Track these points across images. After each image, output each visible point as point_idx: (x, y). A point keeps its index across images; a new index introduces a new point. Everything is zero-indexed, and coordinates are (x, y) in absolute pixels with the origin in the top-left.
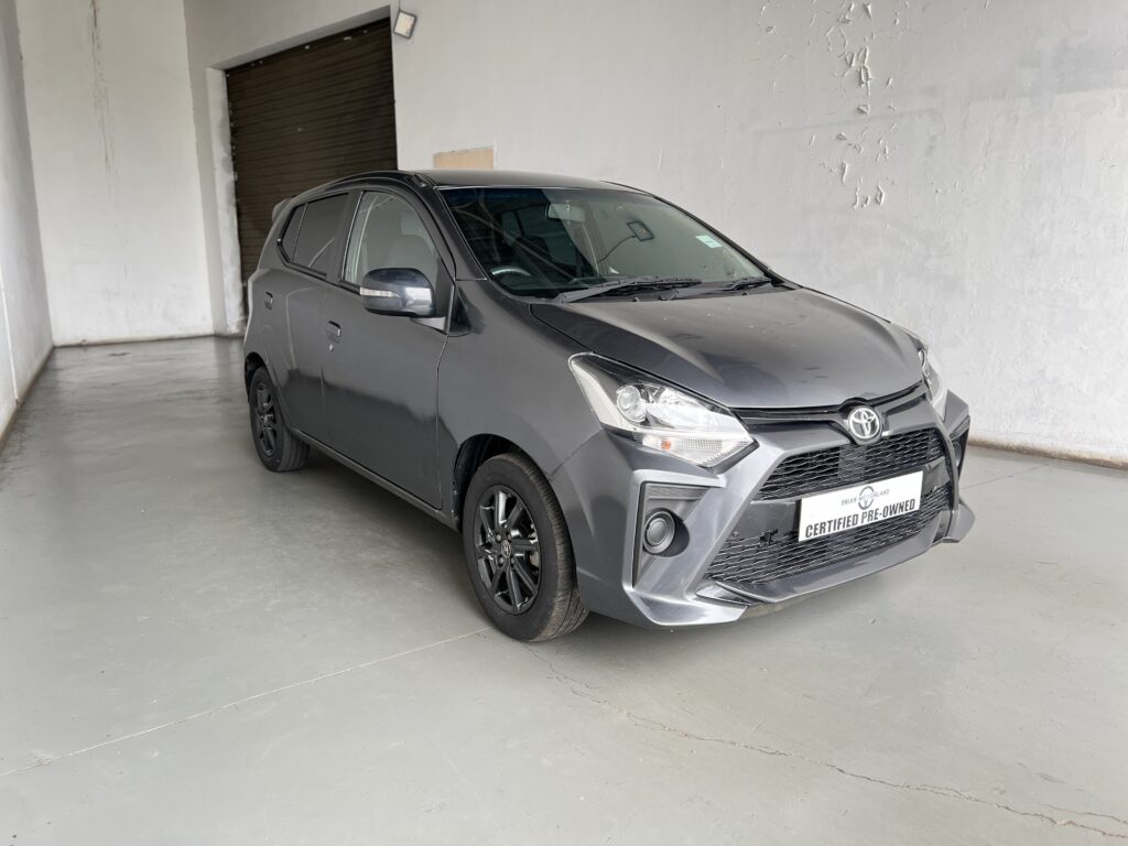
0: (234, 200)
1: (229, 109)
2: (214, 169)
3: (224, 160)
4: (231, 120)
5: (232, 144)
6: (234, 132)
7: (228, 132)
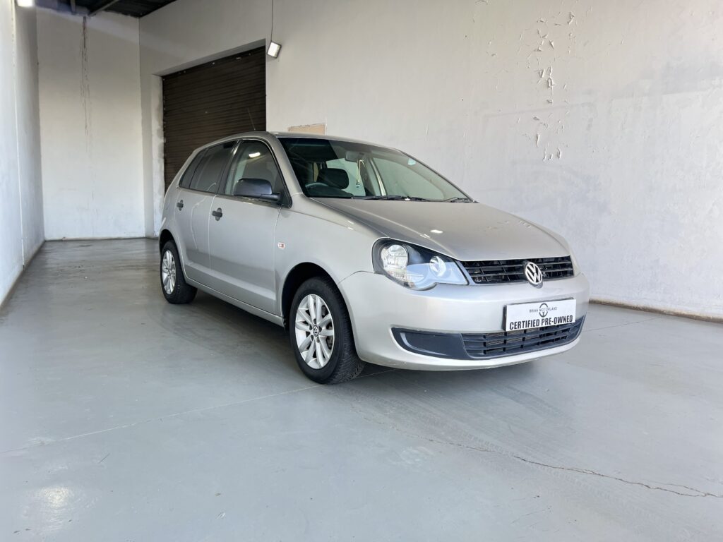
0: (163, 155)
1: (163, 99)
3: (158, 131)
4: (164, 106)
5: (164, 121)
6: (166, 114)
7: (162, 113)
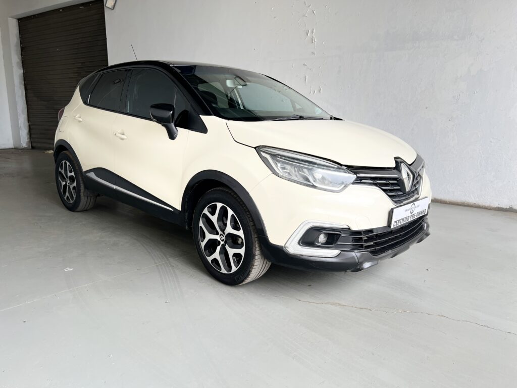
0: (23, 83)
1: (20, 38)
2: (13, 67)
3: (18, 63)
4: (21, 44)
5: (22, 55)
6: (22, 49)
7: (20, 49)
